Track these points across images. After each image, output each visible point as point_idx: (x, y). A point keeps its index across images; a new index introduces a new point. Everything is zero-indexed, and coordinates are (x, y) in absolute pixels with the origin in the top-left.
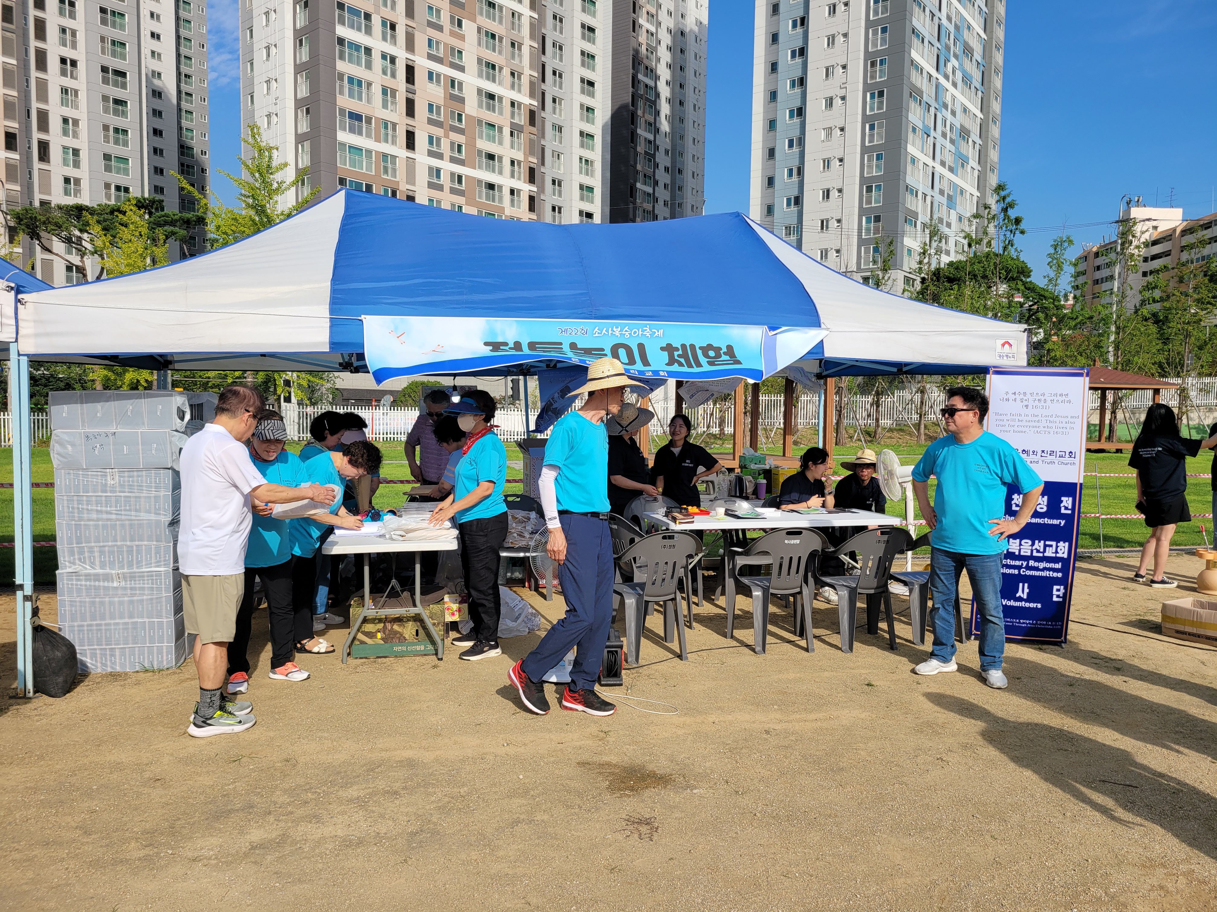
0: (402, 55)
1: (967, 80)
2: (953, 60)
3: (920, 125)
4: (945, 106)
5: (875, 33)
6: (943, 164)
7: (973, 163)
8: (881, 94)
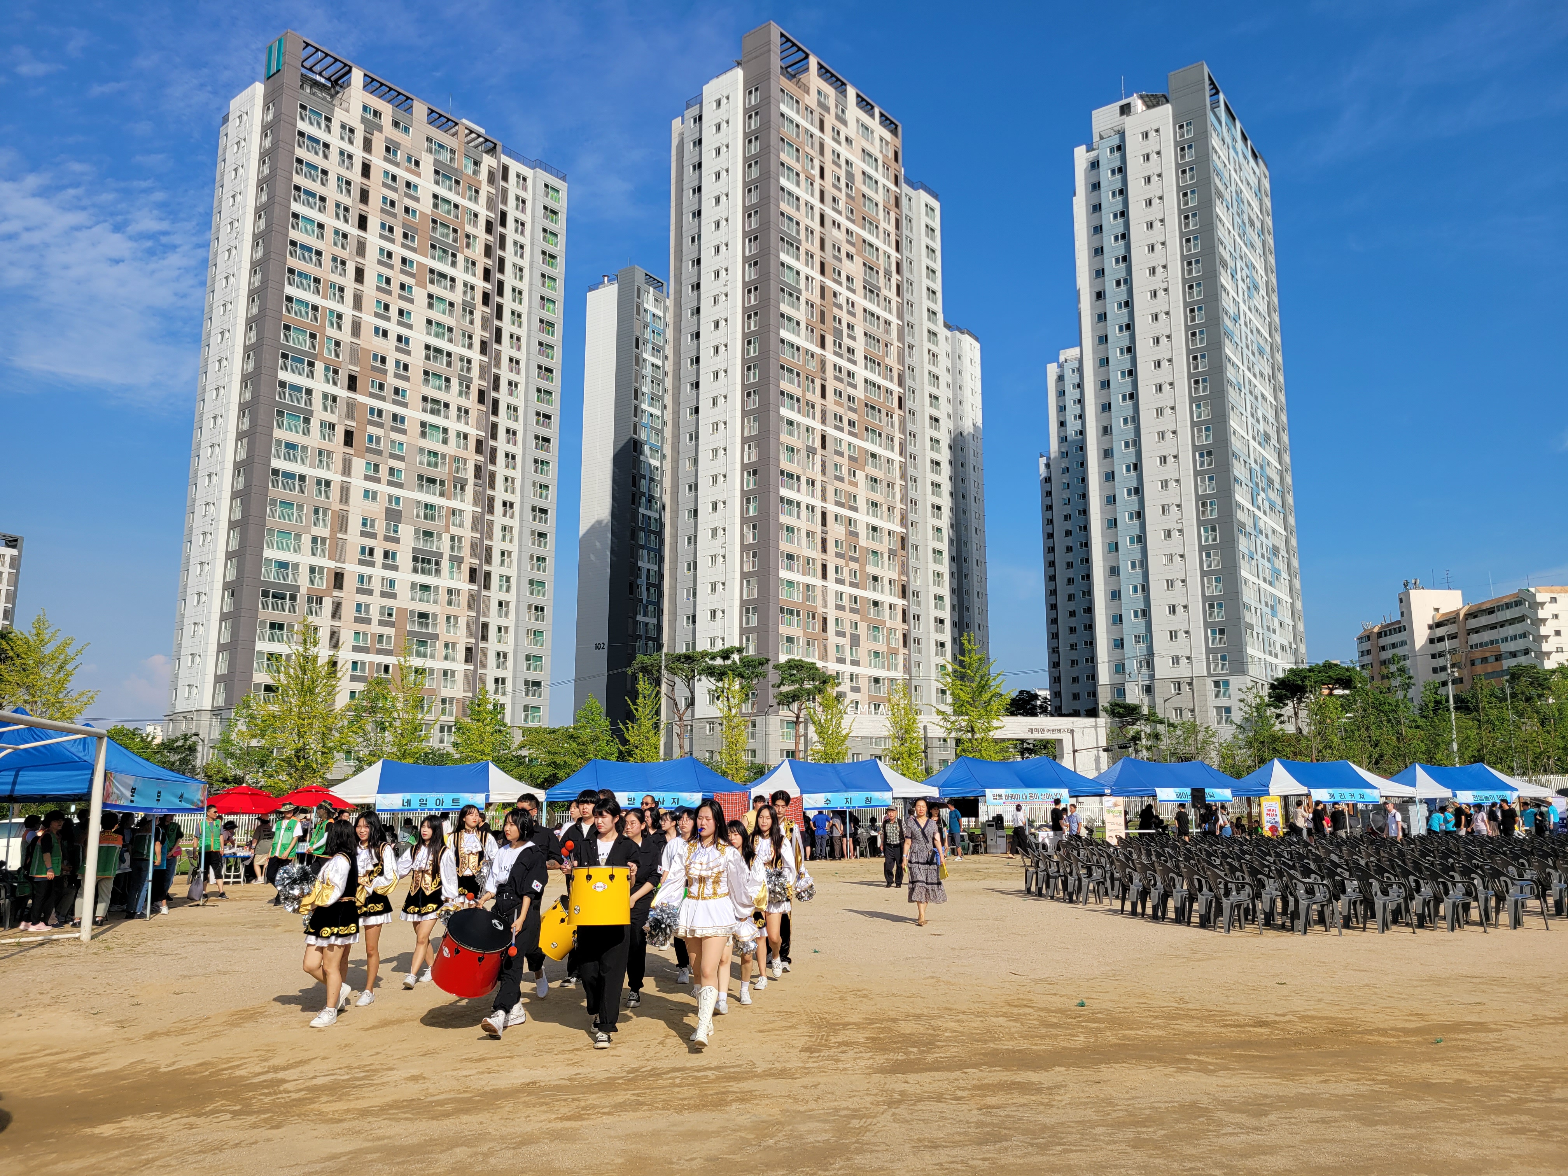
0: (818, 503)
1: (1272, 508)
2: (1262, 493)
3: (1247, 552)
4: (1261, 532)
5: (1203, 480)
6: (1265, 580)
7: (1284, 575)
8: (1213, 529)
